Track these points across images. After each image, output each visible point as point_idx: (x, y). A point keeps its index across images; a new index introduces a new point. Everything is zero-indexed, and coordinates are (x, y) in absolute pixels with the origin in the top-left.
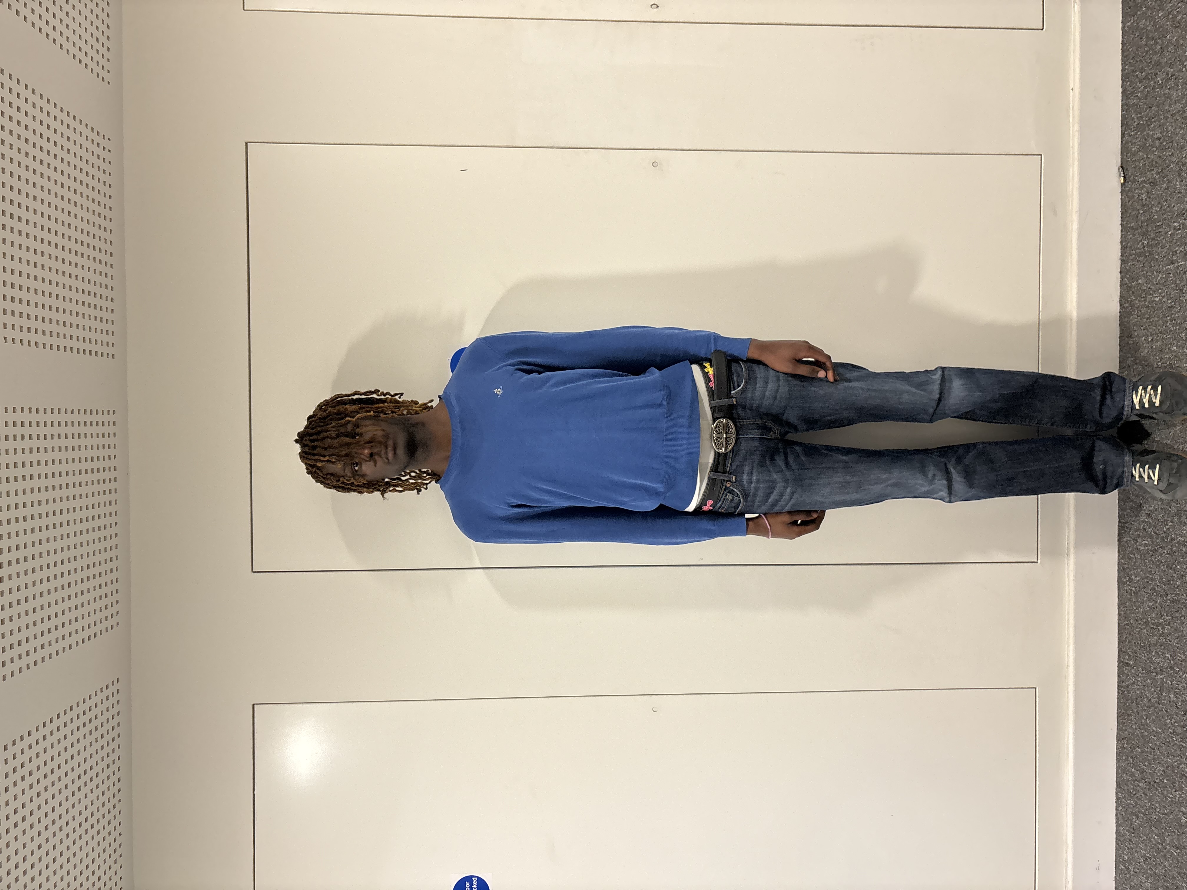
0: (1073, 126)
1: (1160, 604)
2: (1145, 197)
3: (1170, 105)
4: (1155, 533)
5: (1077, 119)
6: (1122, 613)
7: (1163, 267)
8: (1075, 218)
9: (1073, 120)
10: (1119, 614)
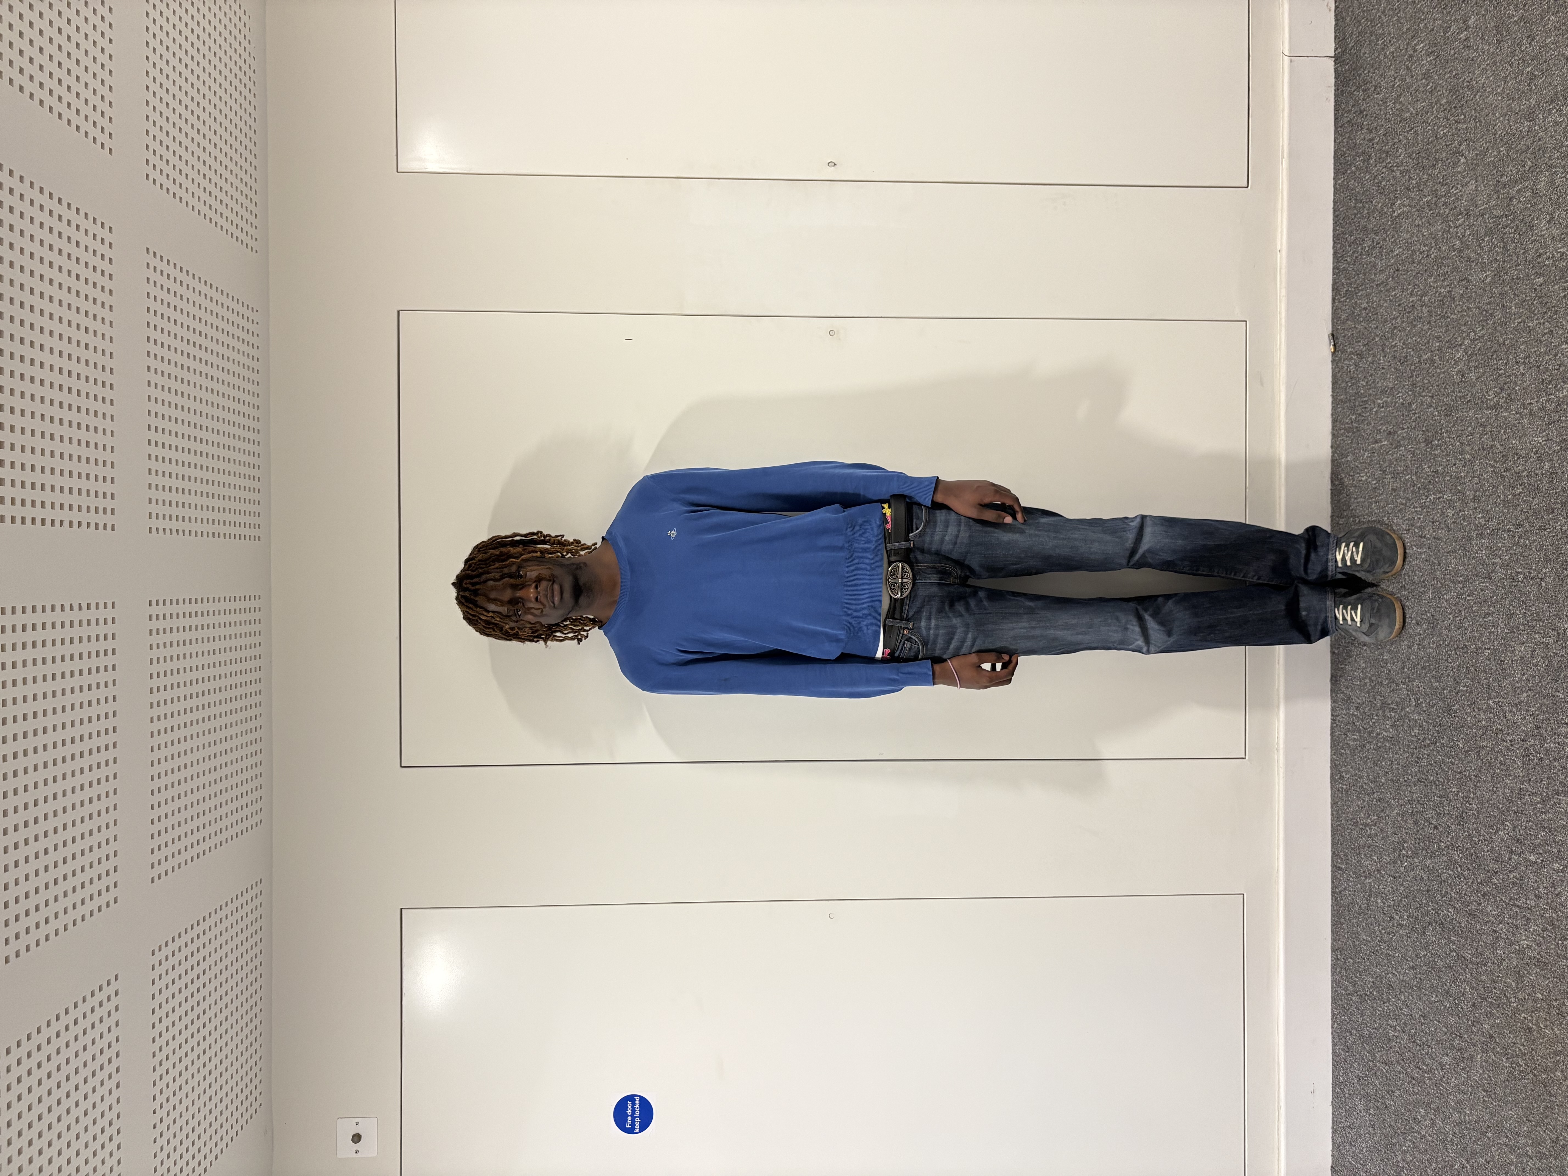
0: (1280, 290)
1: (1368, 803)
2: (1352, 368)
3: (1375, 274)
4: (1363, 727)
5: (1284, 284)
6: (1335, 813)
7: (1369, 445)
8: (1283, 388)
9: (1280, 285)
10: (1332, 815)
